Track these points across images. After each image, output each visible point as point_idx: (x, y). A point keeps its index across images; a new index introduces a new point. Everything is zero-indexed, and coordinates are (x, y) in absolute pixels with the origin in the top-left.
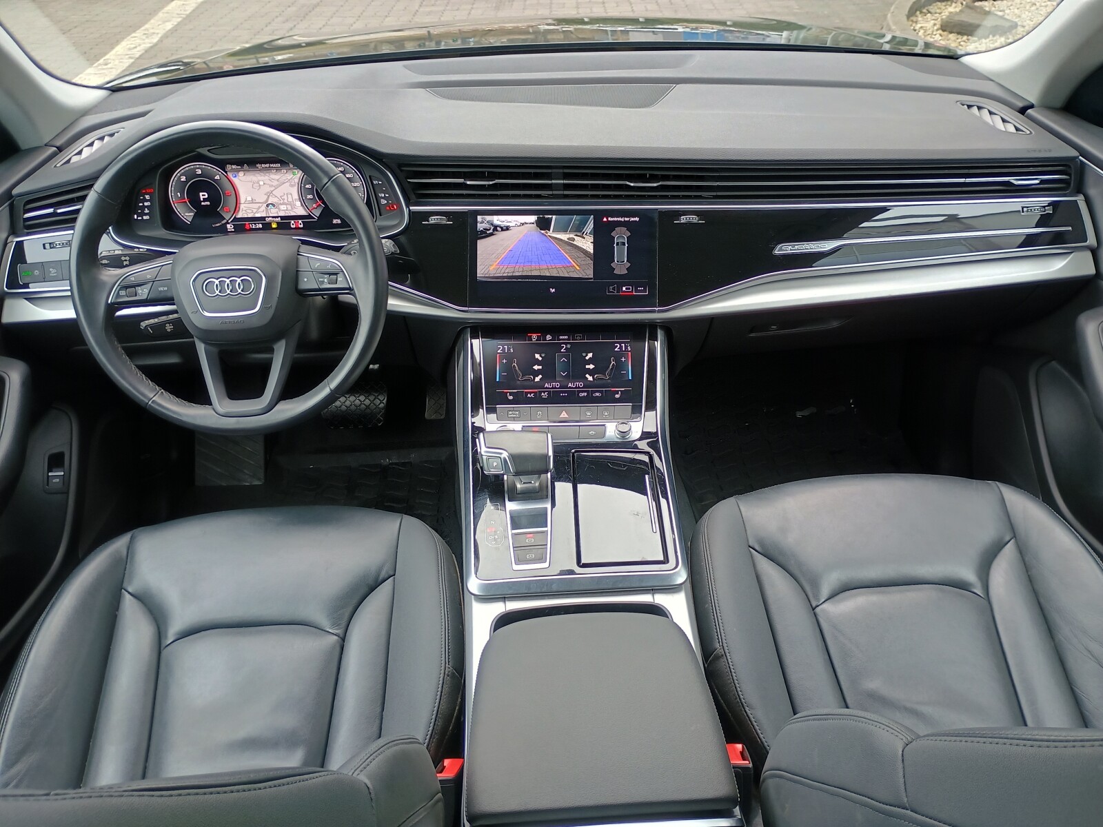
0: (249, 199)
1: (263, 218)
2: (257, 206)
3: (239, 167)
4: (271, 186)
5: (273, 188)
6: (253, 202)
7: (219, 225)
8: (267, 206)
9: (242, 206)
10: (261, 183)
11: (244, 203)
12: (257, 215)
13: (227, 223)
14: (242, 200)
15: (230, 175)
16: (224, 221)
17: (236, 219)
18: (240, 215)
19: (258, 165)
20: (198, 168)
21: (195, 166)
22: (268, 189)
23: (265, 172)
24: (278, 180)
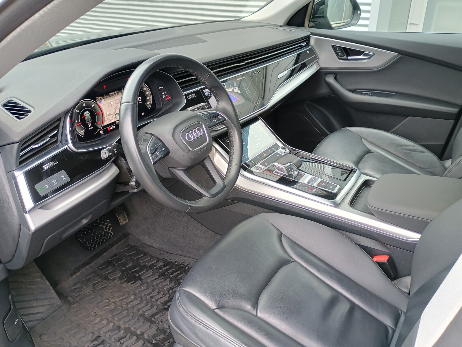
0: (108, 113)
1: (115, 122)
2: (111, 116)
3: (102, 97)
4: (116, 103)
5: (117, 104)
6: (109, 115)
7: (96, 133)
8: (116, 115)
9: (105, 119)
10: (112, 103)
11: (106, 117)
12: (113, 121)
13: (100, 130)
14: (105, 115)
15: (98, 102)
16: (99, 129)
17: (104, 127)
18: (105, 124)
19: (110, 94)
20: (84, 103)
21: (82, 102)
22: (115, 105)
23: (113, 96)
24: (118, 100)
